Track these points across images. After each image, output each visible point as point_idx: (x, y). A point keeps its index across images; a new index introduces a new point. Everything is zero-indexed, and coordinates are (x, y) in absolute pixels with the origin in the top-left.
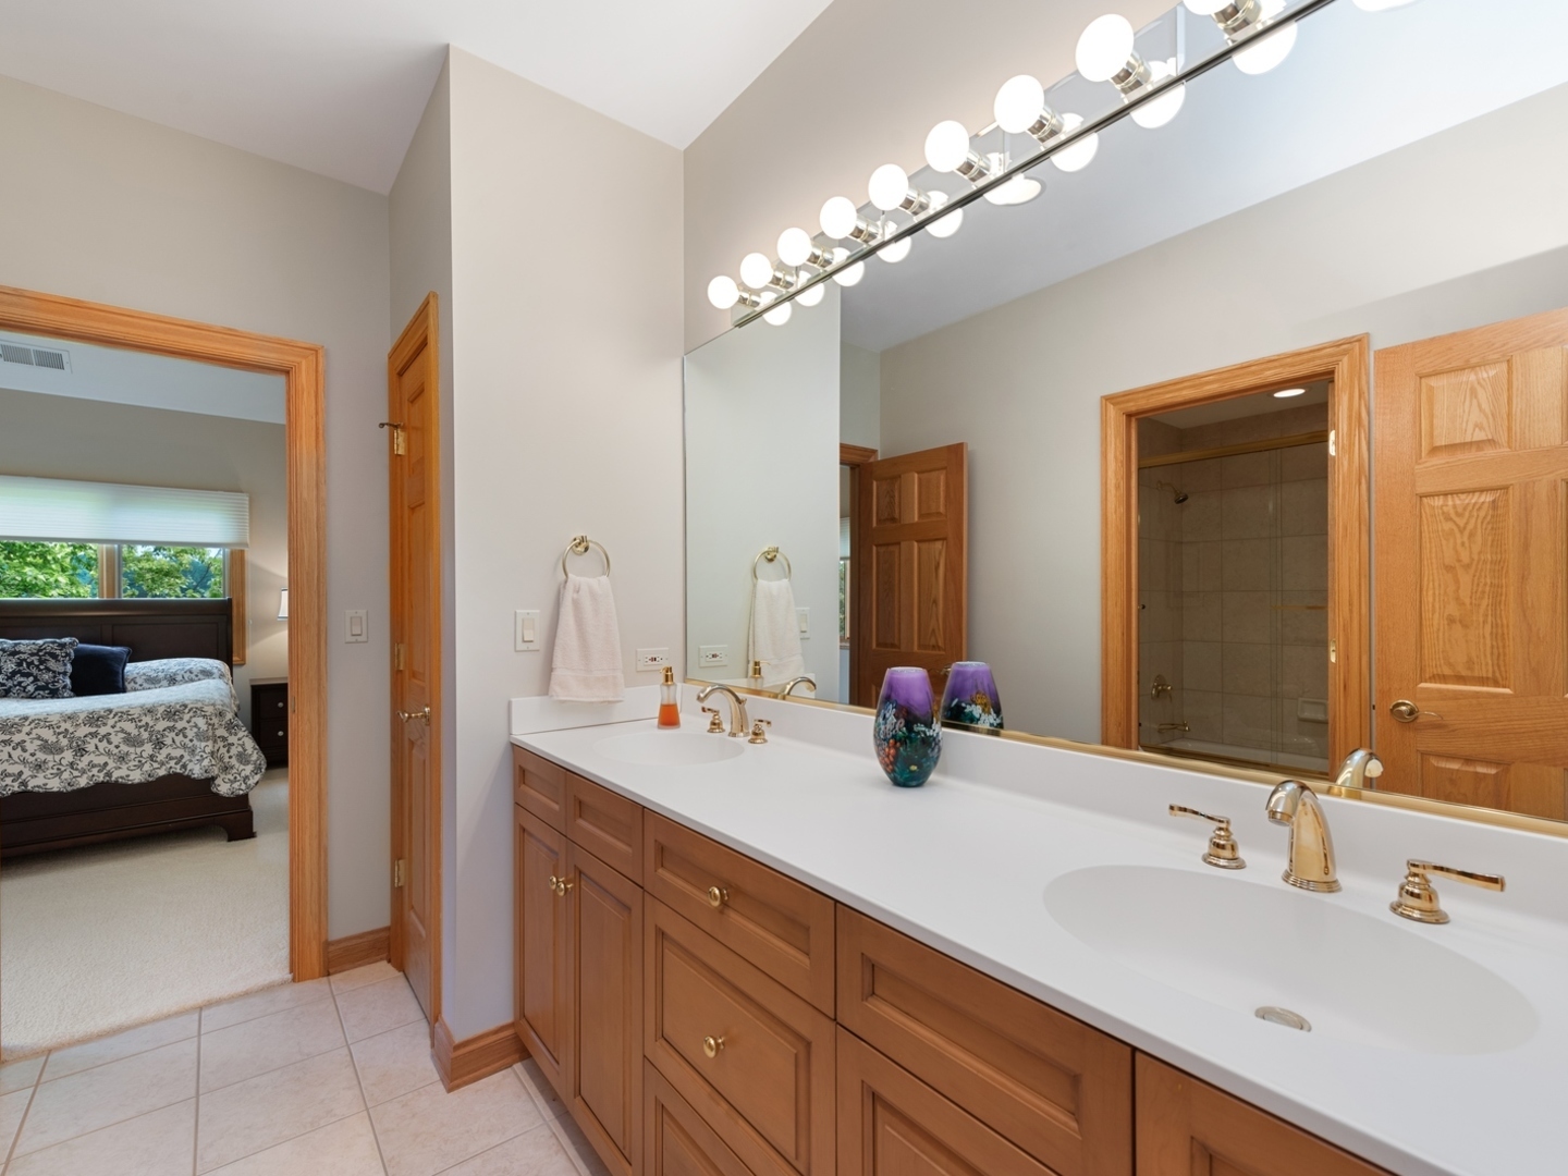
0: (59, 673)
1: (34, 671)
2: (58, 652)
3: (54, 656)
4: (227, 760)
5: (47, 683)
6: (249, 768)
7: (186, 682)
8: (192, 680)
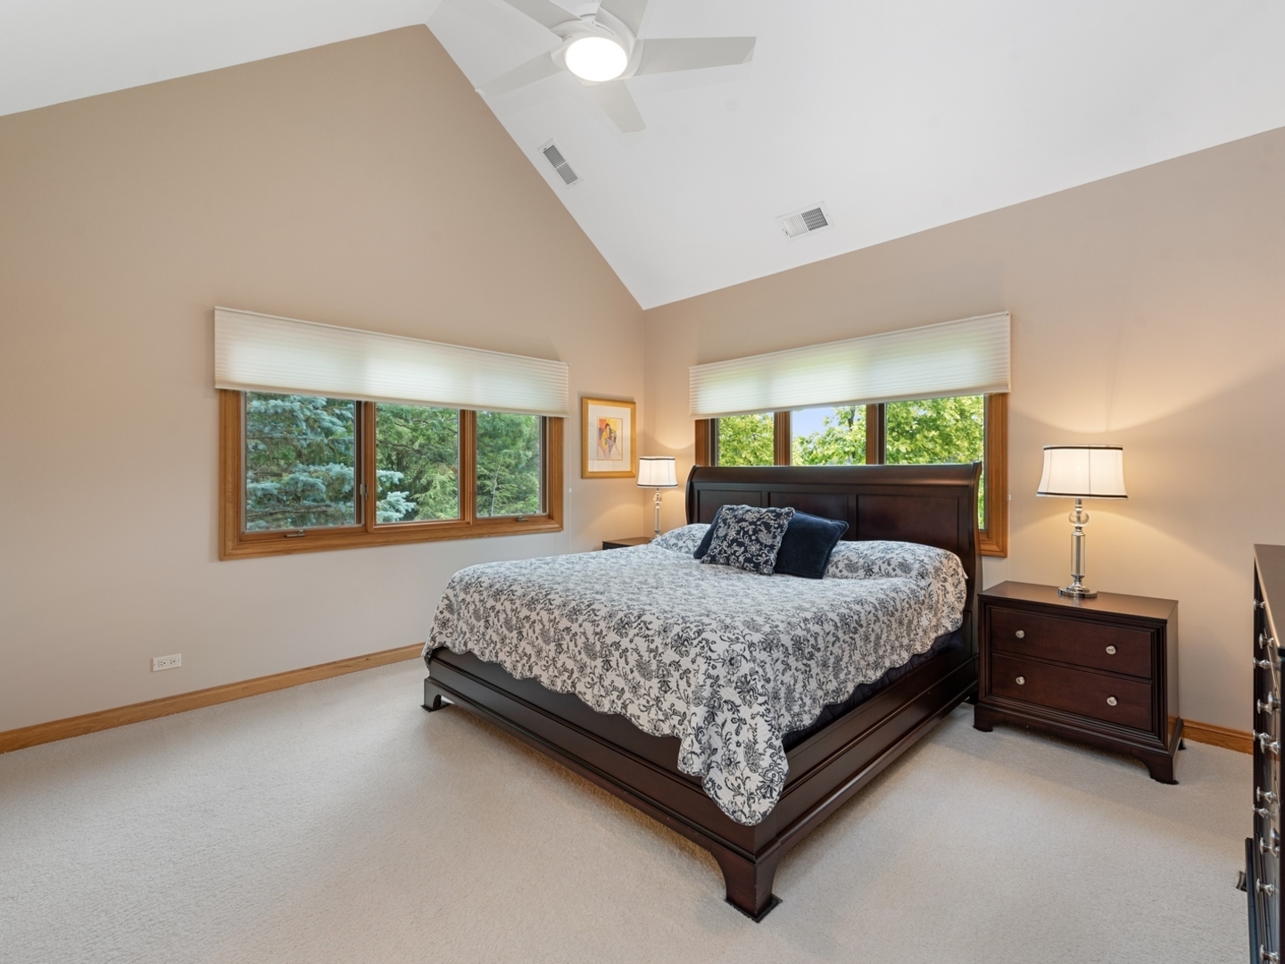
0: (766, 546)
1: (746, 541)
2: (772, 522)
3: (768, 526)
4: (733, 747)
5: (753, 556)
6: (755, 781)
7: (883, 576)
8: (888, 575)
